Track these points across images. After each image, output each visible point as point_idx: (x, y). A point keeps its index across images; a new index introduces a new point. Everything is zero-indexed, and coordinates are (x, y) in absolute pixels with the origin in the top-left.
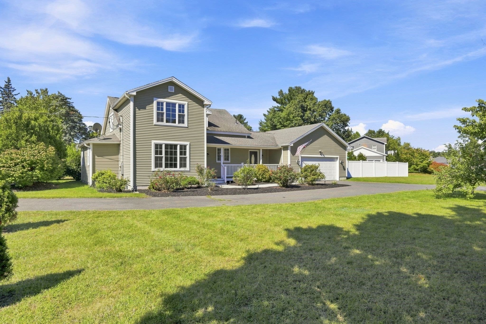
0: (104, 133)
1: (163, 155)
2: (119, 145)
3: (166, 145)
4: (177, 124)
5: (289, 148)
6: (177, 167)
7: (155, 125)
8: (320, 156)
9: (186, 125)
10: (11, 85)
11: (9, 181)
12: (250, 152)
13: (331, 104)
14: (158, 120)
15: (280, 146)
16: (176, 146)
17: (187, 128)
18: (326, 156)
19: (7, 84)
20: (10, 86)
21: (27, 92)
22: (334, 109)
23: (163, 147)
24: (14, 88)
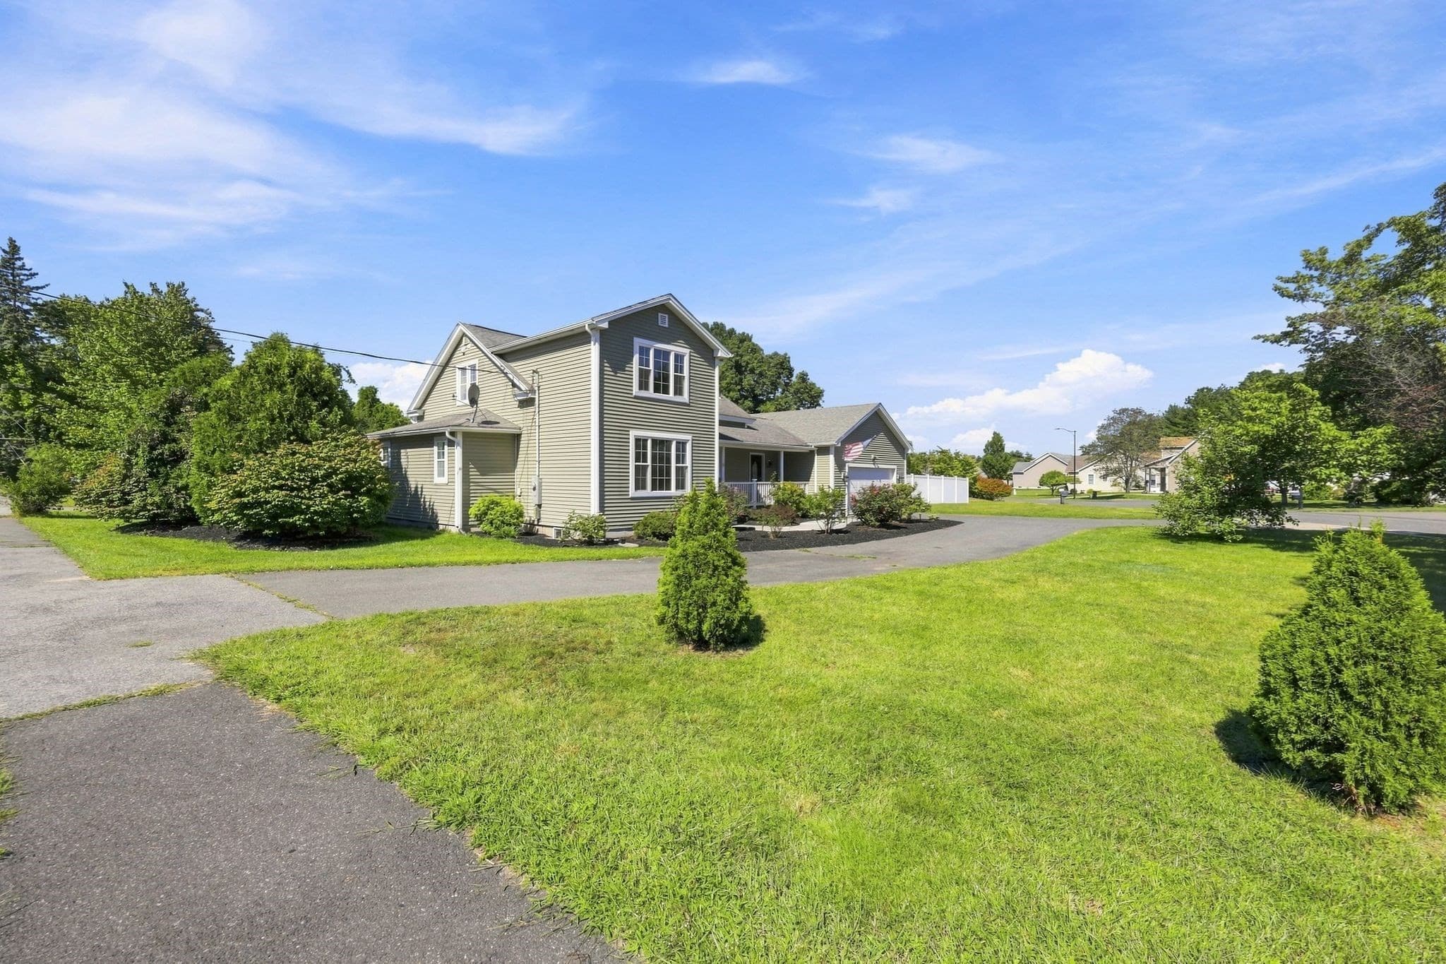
0: (418, 406)
1: (649, 462)
2: (517, 437)
3: (654, 441)
4: (671, 396)
5: (832, 450)
6: (670, 489)
7: (636, 397)
8: (873, 466)
9: (685, 398)
10: (20, 259)
11: (298, 522)
12: (752, 456)
13: (789, 362)
14: (640, 388)
15: (813, 445)
16: (669, 442)
17: (688, 405)
18: (881, 466)
19: (8, 256)
20: (18, 263)
21: (125, 289)
22: (795, 373)
23: (649, 443)
24: (31, 269)
